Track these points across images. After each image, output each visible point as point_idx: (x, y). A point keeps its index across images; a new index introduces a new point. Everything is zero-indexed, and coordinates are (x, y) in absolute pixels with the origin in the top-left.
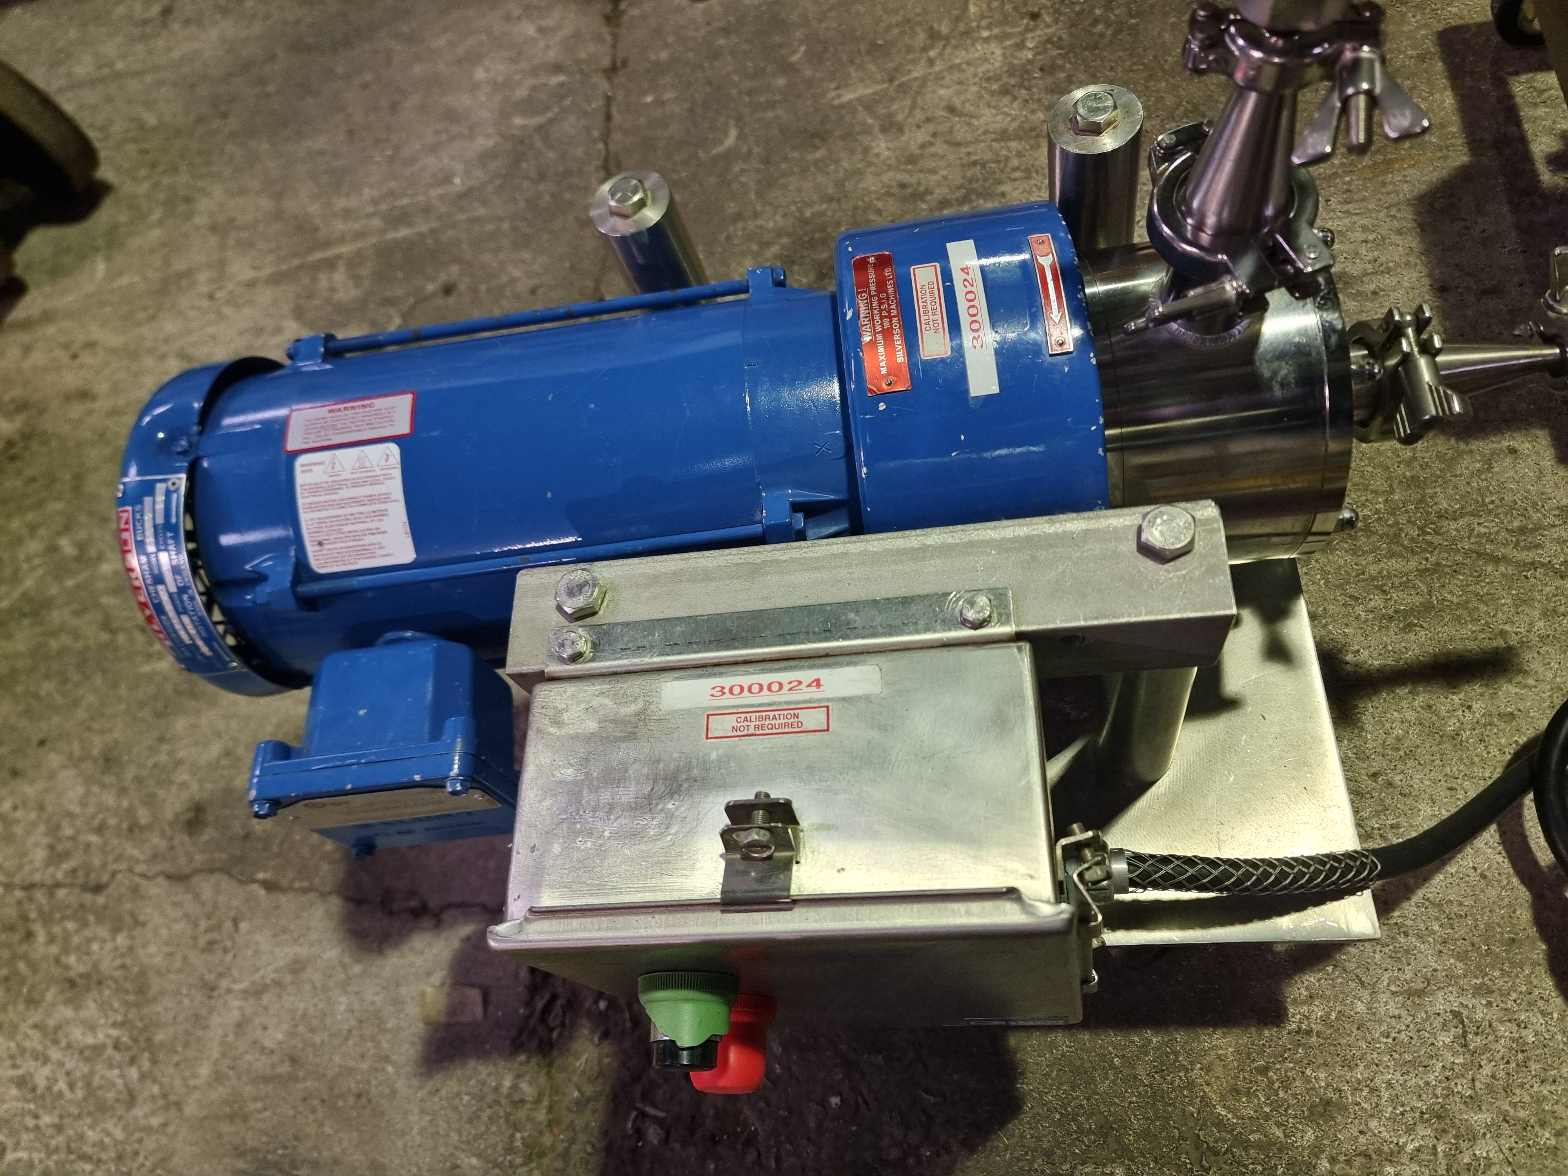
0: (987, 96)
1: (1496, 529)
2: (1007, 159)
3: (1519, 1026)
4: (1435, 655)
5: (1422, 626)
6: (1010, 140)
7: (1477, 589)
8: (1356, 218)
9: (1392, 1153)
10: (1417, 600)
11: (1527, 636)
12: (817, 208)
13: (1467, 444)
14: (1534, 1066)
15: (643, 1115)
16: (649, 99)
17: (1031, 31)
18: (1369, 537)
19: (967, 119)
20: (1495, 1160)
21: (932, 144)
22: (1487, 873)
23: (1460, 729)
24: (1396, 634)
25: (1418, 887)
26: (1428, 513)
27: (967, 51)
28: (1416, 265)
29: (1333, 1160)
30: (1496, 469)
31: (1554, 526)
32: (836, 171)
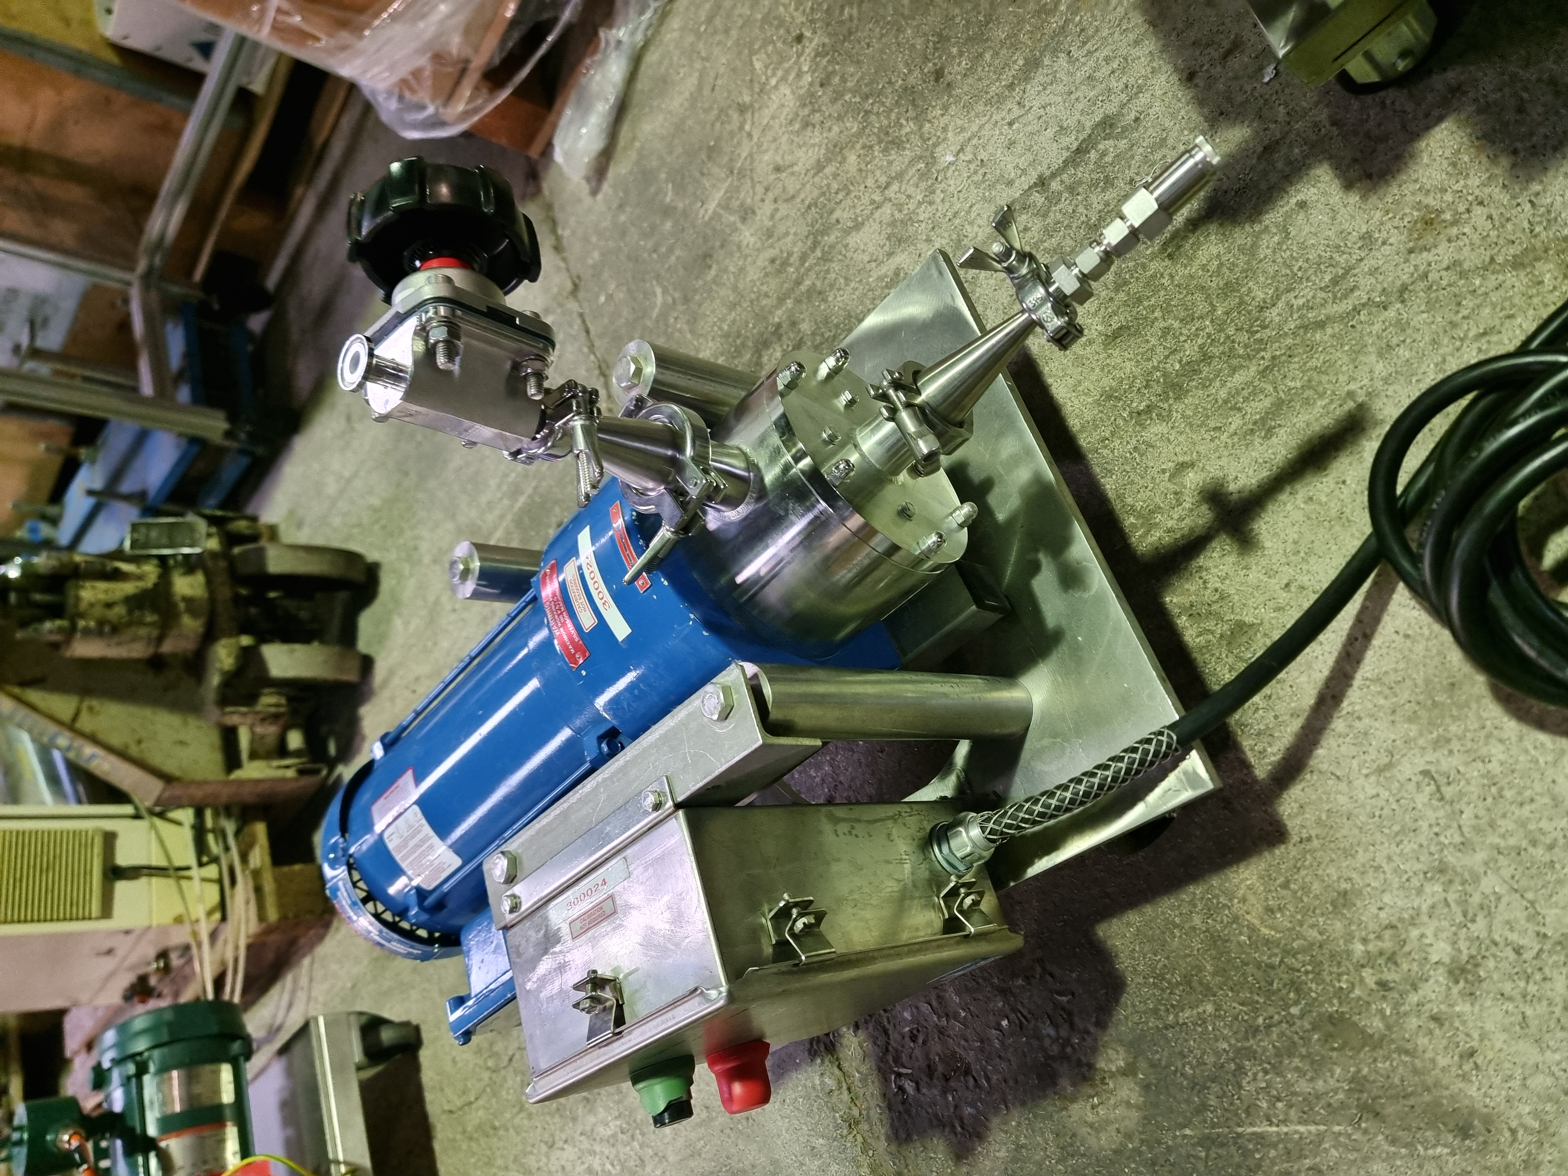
0: (796, 139)
1: (1311, 294)
2: (828, 185)
3: (1483, 761)
4: (1299, 447)
5: (1280, 426)
6: (824, 167)
7: (1313, 363)
8: (1097, 54)
9: (1412, 918)
10: (1267, 403)
11: (1371, 386)
12: (730, 318)
13: (1260, 222)
14: (1509, 794)
15: (899, 1075)
16: (602, 299)
17: (802, 54)
18: (1210, 364)
19: (790, 170)
20: (1503, 892)
21: (776, 210)
22: (1410, 632)
23: (1343, 506)
24: (1262, 445)
25: (1355, 672)
26: (1249, 312)
27: (768, 107)
28: (1160, 67)
29: (1365, 941)
30: (1292, 234)
31: (1361, 260)
32: (728, 279)
